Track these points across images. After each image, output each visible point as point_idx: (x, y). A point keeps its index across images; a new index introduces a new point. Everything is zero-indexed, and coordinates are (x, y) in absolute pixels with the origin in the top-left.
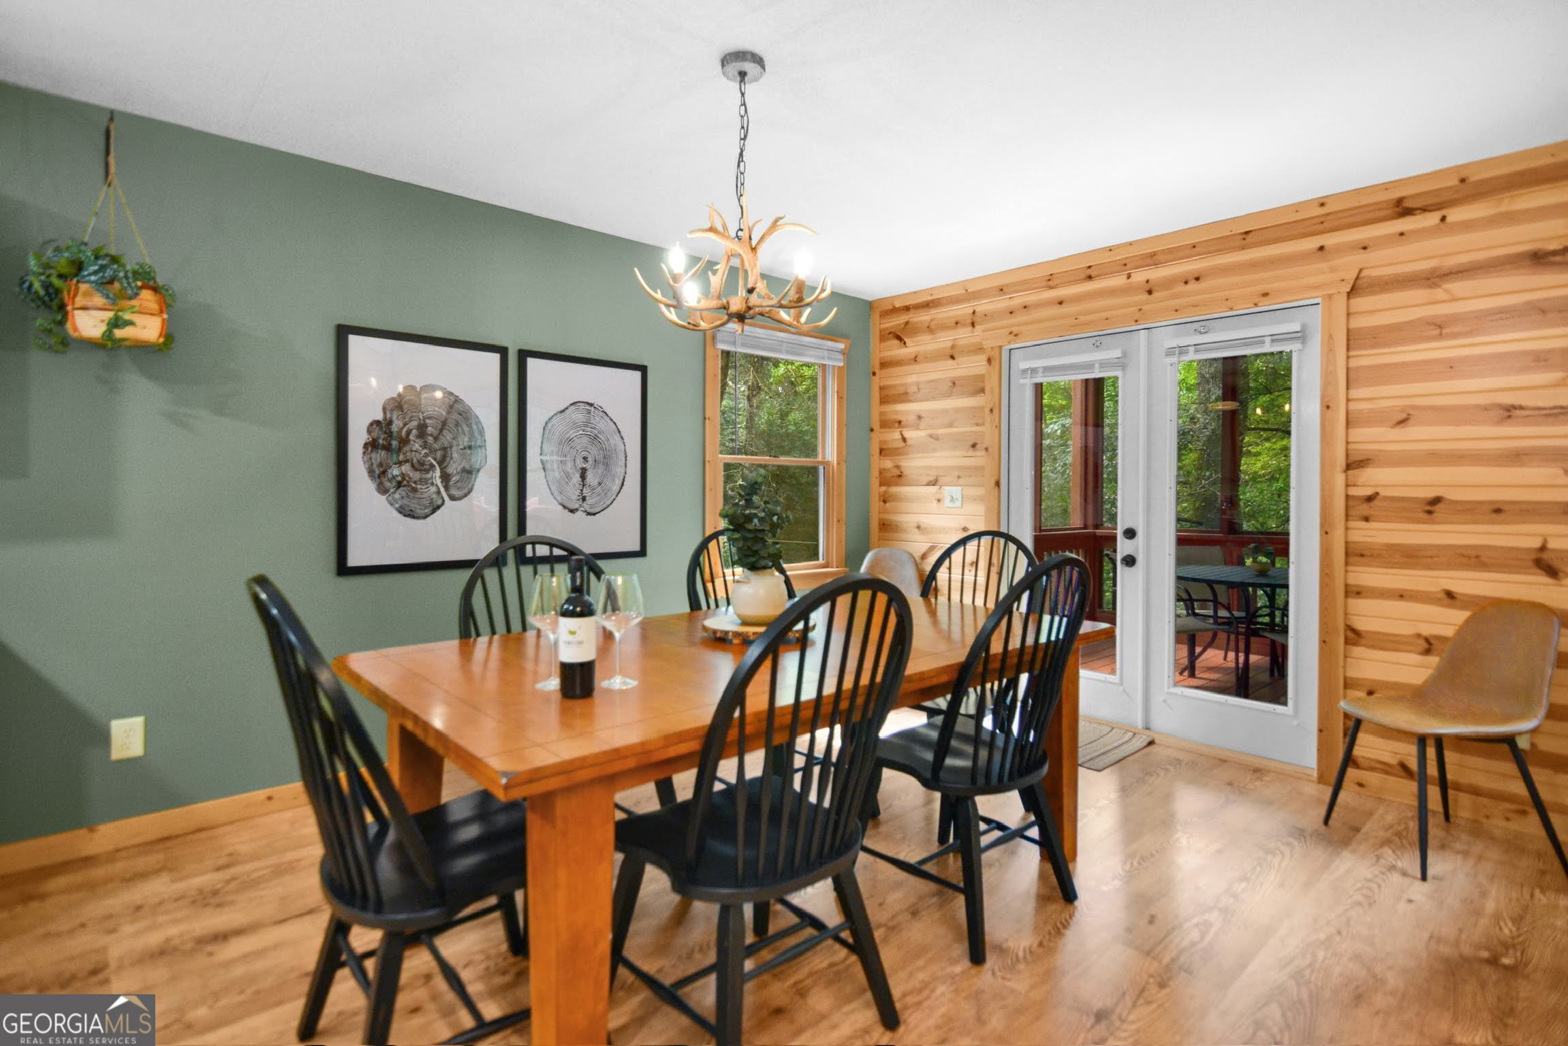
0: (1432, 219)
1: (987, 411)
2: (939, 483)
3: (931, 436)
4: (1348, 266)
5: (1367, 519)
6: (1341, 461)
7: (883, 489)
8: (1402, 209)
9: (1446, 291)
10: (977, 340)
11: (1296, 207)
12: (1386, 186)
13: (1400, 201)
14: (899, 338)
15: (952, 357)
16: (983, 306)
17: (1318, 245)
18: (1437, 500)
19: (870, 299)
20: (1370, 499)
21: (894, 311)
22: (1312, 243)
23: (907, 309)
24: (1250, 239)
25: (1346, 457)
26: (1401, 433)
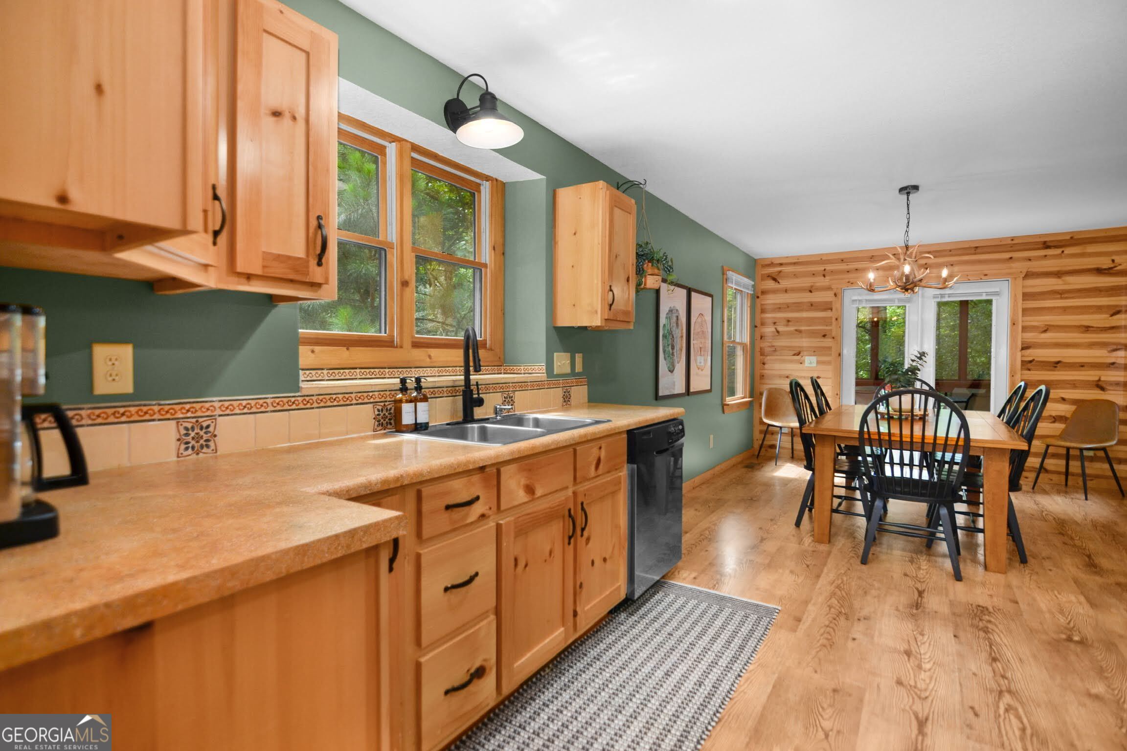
0: (1058, 251)
1: (834, 320)
2: (801, 354)
3: (796, 330)
4: (1023, 267)
5: (1029, 370)
6: (1020, 347)
7: (761, 357)
8: (1046, 245)
9: (1064, 280)
10: (827, 284)
11: (1001, 240)
12: (1040, 236)
13: (1045, 242)
14: (775, 280)
15: (811, 291)
16: (829, 267)
17: (1009, 256)
18: (1058, 362)
19: (756, 258)
20: (1031, 362)
21: (772, 264)
22: (1007, 255)
23: (781, 264)
24: (978, 251)
25: (1022, 344)
26: (1044, 335)
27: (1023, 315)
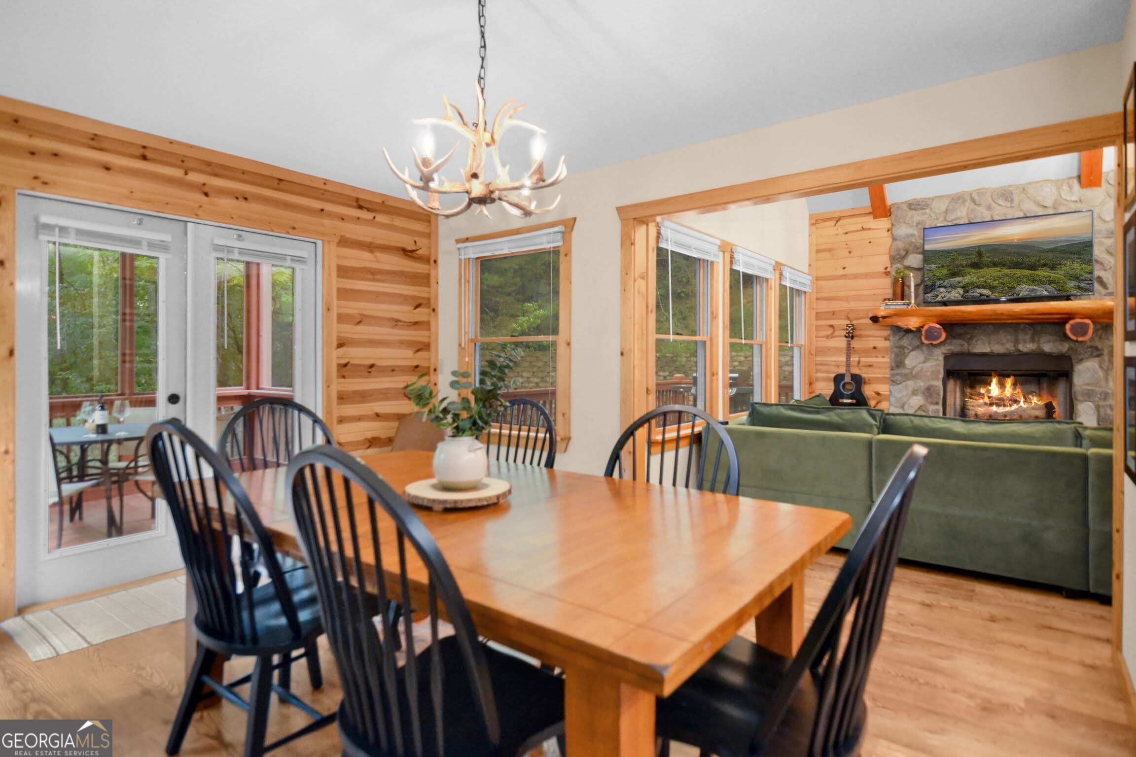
0: (369, 216)
5: (345, 377)
6: (335, 344)
8: (359, 205)
9: (376, 257)
13: (357, 200)
17: (321, 207)
18: (372, 366)
20: (346, 365)
22: (318, 205)
24: (282, 185)
25: (338, 340)
26: (360, 328)
27: (339, 299)
